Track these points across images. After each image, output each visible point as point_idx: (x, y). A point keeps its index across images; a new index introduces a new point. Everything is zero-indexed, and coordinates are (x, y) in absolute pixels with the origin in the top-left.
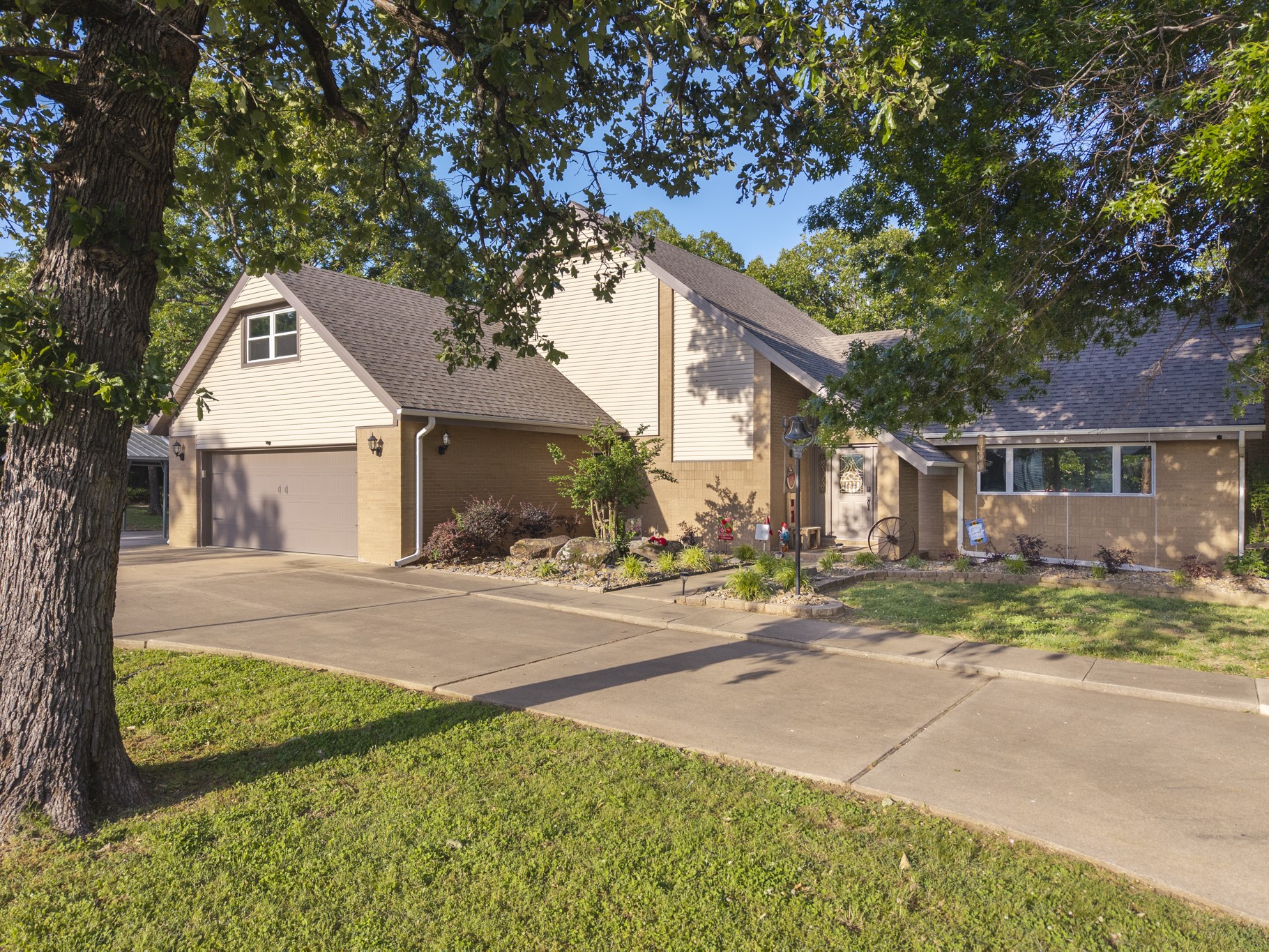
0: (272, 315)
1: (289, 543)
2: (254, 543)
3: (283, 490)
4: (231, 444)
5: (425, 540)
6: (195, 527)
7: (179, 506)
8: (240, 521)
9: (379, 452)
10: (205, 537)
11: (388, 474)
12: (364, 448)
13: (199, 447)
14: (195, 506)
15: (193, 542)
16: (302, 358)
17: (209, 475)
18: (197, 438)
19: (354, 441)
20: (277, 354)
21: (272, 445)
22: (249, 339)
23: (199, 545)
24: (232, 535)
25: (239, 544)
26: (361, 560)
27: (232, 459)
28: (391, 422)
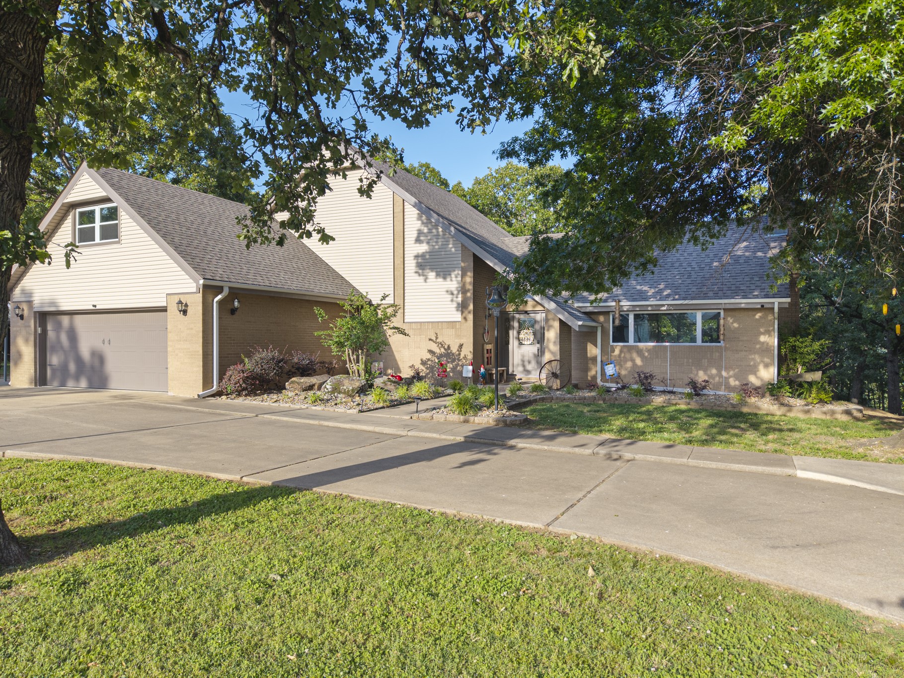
0: (97, 209)
1: (113, 383)
2: (83, 384)
3: (106, 342)
4: (65, 307)
5: (221, 379)
6: (32, 371)
7: (20, 355)
8: (72, 367)
9: (185, 312)
10: (41, 379)
11: (192, 329)
12: (173, 310)
13: (35, 310)
14: (33, 355)
15: (31, 383)
16: (123, 242)
17: (45, 331)
18: (35, 302)
19: (164, 304)
20: (102, 238)
21: (97, 308)
22: (78, 227)
23: (36, 385)
24: (63, 376)
25: (71, 384)
26: (171, 394)
27: (65, 320)
28: (194, 290)
